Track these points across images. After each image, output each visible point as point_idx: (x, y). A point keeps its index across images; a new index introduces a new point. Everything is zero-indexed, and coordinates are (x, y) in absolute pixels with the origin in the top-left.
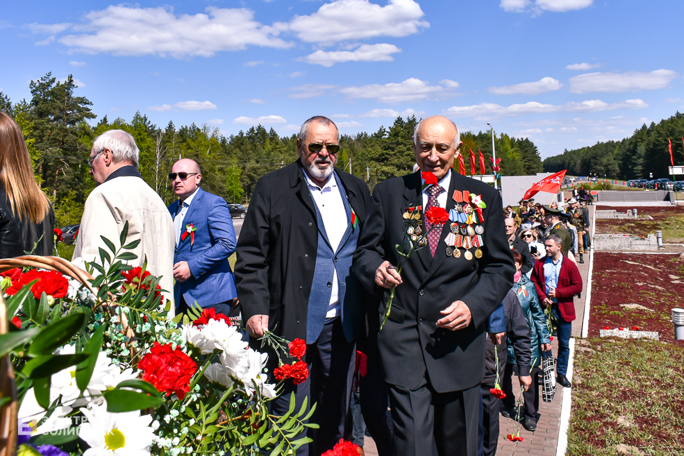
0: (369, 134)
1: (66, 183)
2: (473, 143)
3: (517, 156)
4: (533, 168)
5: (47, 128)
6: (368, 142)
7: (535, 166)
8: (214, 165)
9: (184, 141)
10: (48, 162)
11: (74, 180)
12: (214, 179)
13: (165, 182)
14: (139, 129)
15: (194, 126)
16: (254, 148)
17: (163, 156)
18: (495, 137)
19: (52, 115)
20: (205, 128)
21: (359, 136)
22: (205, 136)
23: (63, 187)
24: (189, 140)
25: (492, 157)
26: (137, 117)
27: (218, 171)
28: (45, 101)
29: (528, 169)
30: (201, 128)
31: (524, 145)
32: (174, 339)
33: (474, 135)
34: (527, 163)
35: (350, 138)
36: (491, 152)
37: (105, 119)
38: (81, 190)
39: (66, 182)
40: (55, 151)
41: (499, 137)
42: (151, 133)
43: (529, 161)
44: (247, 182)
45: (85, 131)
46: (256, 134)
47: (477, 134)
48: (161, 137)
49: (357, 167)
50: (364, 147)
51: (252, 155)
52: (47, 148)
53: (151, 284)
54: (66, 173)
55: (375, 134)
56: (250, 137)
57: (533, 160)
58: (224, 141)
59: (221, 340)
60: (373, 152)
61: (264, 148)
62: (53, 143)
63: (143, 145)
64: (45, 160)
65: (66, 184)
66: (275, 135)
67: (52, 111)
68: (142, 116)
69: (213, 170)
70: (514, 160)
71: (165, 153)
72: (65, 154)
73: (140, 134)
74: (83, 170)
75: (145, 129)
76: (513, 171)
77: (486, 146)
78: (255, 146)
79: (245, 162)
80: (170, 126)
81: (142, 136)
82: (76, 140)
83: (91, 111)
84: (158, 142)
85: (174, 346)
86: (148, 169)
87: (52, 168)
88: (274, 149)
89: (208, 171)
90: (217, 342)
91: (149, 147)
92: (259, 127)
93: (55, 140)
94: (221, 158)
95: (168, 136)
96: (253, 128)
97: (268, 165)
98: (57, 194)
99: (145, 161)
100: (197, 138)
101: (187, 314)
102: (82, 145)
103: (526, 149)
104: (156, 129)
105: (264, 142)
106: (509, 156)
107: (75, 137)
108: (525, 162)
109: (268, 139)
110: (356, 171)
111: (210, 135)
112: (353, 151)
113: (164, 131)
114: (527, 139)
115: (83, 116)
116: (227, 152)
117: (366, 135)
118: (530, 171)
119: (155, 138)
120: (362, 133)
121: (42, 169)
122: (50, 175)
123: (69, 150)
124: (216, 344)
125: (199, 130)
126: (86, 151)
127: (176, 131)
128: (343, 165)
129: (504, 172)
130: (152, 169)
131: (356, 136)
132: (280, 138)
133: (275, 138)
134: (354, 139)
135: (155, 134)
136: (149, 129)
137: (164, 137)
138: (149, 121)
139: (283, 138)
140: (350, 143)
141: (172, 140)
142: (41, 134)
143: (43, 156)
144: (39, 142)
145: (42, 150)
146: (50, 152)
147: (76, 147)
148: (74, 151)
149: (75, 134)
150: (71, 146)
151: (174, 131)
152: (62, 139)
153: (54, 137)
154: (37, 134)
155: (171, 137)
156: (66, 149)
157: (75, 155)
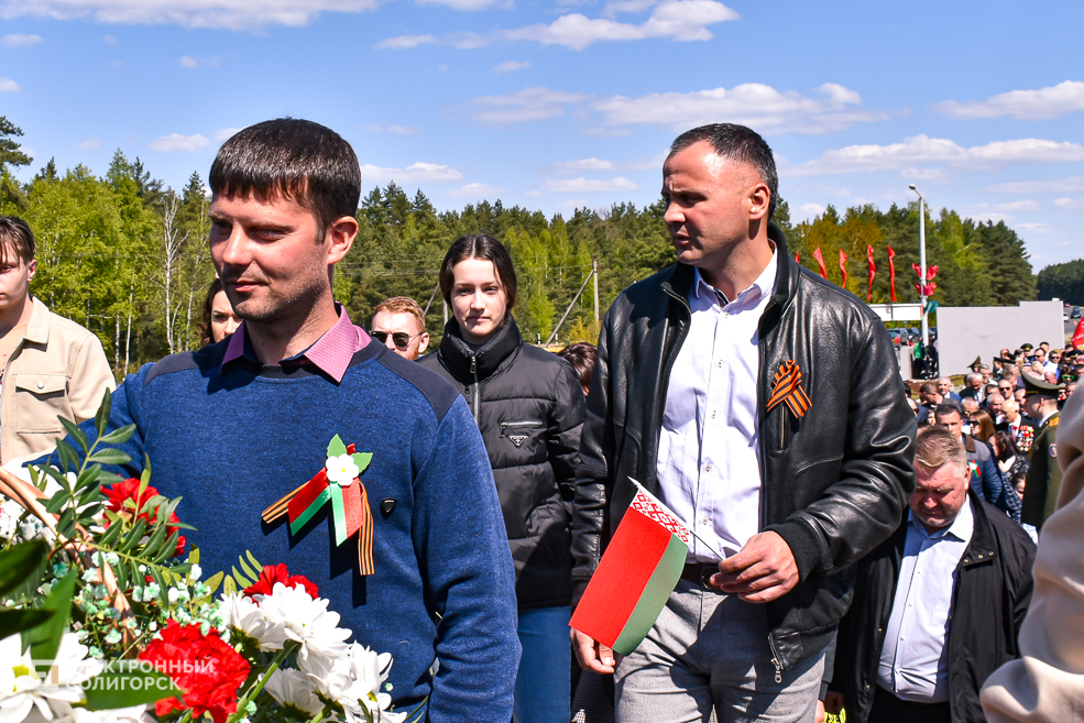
0: (639, 208)
2: (877, 231)
3: (978, 262)
4: (1014, 290)
6: (636, 225)
7: (1017, 284)
13: (185, 306)
14: (125, 189)
16: (381, 236)
17: (180, 251)
18: (927, 217)
21: (617, 212)
25: (919, 264)
26: (118, 163)
29: (1001, 291)
31: (994, 236)
32: (206, 615)
33: (879, 215)
34: (1000, 278)
35: (595, 216)
36: (917, 252)
37: (51, 168)
41: (936, 217)
42: (152, 199)
43: (1003, 272)
44: (366, 312)
45: (9, 194)
46: (385, 204)
47: (885, 211)
48: (175, 207)
49: (611, 282)
50: (628, 236)
51: (377, 250)
53: (159, 513)
55: (652, 207)
56: (371, 211)
57: (1013, 271)
59: (297, 624)
60: (647, 248)
61: (401, 235)
63: (133, 226)
66: (427, 206)
68: (131, 161)
70: (969, 271)
71: (185, 244)
73: (126, 202)
75: (136, 191)
76: (967, 297)
77: (905, 237)
78: (383, 230)
79: (361, 266)
80: (195, 185)
81: (131, 207)
83: (19, 149)
84: (169, 220)
85: (205, 629)
86: (147, 278)
88: (425, 238)
90: (290, 627)
91: (146, 231)
92: (392, 190)
95: (189, 206)
96: (377, 191)
97: (410, 273)
99: (140, 260)
101: (232, 575)
103: (997, 246)
104: (164, 189)
105: (403, 222)
106: (959, 262)
108: (995, 275)
109: (411, 216)
110: (609, 291)
112: (601, 246)
113: (180, 194)
114: (1001, 224)
117: (632, 208)
118: (1005, 295)
119: (160, 210)
120: (623, 206)
124: (287, 631)
128: (579, 277)
129: (945, 298)
130: (156, 279)
131: (610, 211)
132: (437, 214)
133: (427, 214)
134: (604, 219)
135: (161, 201)
136: (147, 189)
137: (180, 207)
138: (148, 173)
139: (444, 214)
140: (596, 227)
141: (198, 215)
151: (203, 195)
155: (196, 209)
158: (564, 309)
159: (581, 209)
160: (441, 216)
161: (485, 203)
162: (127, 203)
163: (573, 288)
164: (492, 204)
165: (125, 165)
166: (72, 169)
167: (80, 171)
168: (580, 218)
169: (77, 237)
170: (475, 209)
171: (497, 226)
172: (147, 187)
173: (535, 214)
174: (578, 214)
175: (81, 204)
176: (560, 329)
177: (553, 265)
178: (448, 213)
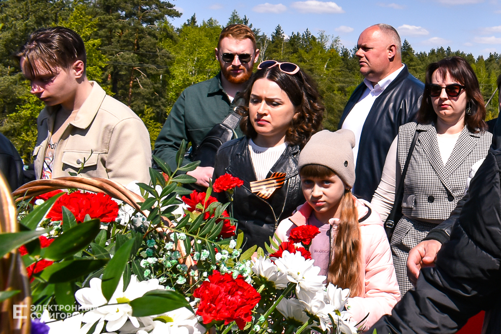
1: (144, 98)
5: (116, 27)
8: (332, 82)
9: (295, 51)
10: (120, 71)
11: (153, 94)
12: (331, 100)
15: (308, 34)
20: (322, 37)
22: (321, 46)
23: (139, 102)
24: (301, 51)
26: (234, 18)
27: (338, 90)
30: (317, 36)
35: (500, 58)
37: (193, 19)
38: (162, 107)
39: (143, 96)
40: (127, 57)
45: (168, 34)
48: (266, 45)
52: (117, 53)
54: (144, 85)
58: (346, 54)
62: (125, 46)
64: (115, 67)
65: (142, 99)
66: (409, 49)
67: (123, 5)
68: (241, 17)
69: (330, 89)
72: (141, 61)
74: (165, 83)
80: (278, 32)
82: (155, 43)
83: (174, 8)
87: (124, 78)
89: (325, 89)
93: (128, 43)
94: (342, 75)
95: (274, 44)
100: (311, 49)
102: (164, 51)
104: (260, 34)
107: (153, 40)
111: (328, 45)
113: (269, 37)
115: (164, 13)
116: (350, 67)
121: (112, 78)
122: (122, 87)
123: (147, 56)
125: (314, 38)
126: (169, 58)
127: (285, 38)
132: (415, 54)
133: (409, 53)
135: (259, 41)
137: (269, 45)
138: (251, 25)
139: (419, 53)
141: (280, 50)
142: (109, 34)
143: (112, 63)
144: (106, 45)
145: (111, 55)
146: (121, 57)
147: (155, 52)
148: (152, 57)
149: (154, 36)
150: (149, 52)
151: (283, 38)
152: (137, 42)
153: (126, 38)
154: (103, 33)
155: (279, 46)
156: (142, 55)
157: (154, 63)
159: (493, 53)
160: (417, 54)
161: (442, 49)
163: (487, 96)
164: (445, 49)
165: (238, 19)
167: (211, 22)
168: (492, 58)
169: (208, 60)
170: (436, 51)
173: (469, 55)
174: (491, 56)
175: (211, 41)
178: (421, 53)
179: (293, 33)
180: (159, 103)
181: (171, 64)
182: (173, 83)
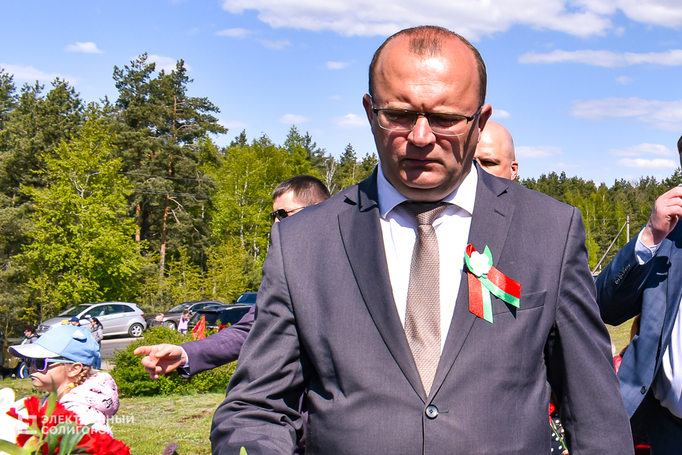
0: (659, 181)
1: (181, 235)
5: (145, 146)
6: (656, 192)
10: (151, 201)
11: (191, 231)
14: (297, 154)
19: (153, 124)
21: (644, 183)
23: (175, 241)
26: (293, 136)
28: (141, 101)
35: (629, 185)
37: (243, 137)
39: (180, 233)
40: (160, 183)
42: (318, 162)
45: (210, 154)
48: (333, 169)
52: (146, 179)
54: (181, 220)
55: (667, 180)
62: (157, 170)
64: (145, 198)
65: (179, 237)
67: (152, 118)
68: (302, 134)
72: (176, 189)
74: (208, 217)
75: (306, 156)
80: (348, 153)
81: (302, 166)
82: (193, 169)
83: (218, 123)
87: (157, 211)
93: (160, 164)
95: (344, 168)
98: (166, 252)
102: (205, 176)
104: (326, 155)
107: (192, 163)
112: (632, 205)
113: (337, 159)
115: (205, 129)
117: (653, 181)
119: (323, 170)
120: (648, 178)
121: (141, 211)
122: (155, 222)
123: (185, 183)
126: (212, 186)
127: (357, 161)
128: (616, 226)
131: (639, 182)
134: (635, 187)
135: (324, 164)
136: (313, 155)
137: (338, 168)
138: (315, 144)
139: (526, 180)
140: (629, 192)
141: (350, 174)
142: (136, 154)
143: (140, 191)
144: (133, 169)
145: (139, 181)
146: (153, 184)
147: (195, 178)
148: (190, 185)
149: (194, 158)
150: (187, 177)
151: (355, 161)
152: (172, 164)
153: (158, 161)
154: (129, 154)
155: (349, 170)
156: (178, 182)
157: (193, 192)
158: (606, 248)
159: (619, 180)
160: (523, 181)
161: (554, 173)
162: (300, 164)
163: (612, 234)
164: (559, 175)
165: (298, 137)
166: (258, 139)
167: (264, 140)
168: (618, 186)
171: (562, 190)
172: (314, 153)
173: (588, 183)
174: (617, 183)
176: (603, 262)
177: (600, 218)
178: (528, 180)
179: (367, 154)
180: (200, 242)
181: (214, 193)
182: (217, 218)
